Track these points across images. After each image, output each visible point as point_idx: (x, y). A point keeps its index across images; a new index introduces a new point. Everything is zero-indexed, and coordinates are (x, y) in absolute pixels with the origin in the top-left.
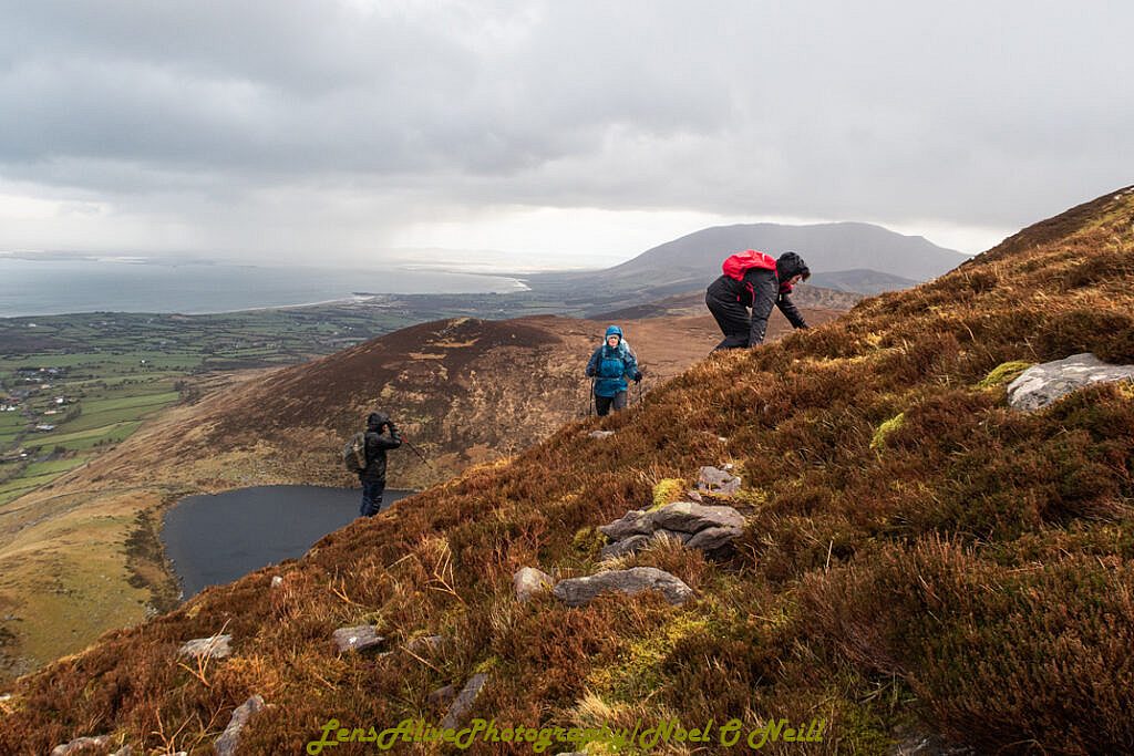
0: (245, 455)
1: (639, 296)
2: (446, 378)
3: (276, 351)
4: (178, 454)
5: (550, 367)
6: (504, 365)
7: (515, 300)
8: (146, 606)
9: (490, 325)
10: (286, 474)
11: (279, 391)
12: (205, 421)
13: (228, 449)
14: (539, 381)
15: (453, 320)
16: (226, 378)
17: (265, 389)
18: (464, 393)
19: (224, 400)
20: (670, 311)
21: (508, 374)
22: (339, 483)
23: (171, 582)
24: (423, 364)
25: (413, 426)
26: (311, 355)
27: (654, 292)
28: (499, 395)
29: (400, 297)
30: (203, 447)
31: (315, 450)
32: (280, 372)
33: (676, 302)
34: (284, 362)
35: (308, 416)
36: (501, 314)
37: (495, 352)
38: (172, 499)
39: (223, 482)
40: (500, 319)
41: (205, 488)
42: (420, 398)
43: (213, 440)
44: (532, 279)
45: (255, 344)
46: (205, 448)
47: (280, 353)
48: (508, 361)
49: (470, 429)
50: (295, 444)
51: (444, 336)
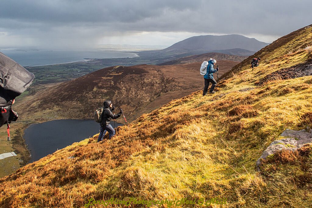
0: (50, 110)
1: (172, 58)
2: (113, 84)
3: (60, 77)
4: (29, 111)
5: (145, 80)
6: (131, 80)
7: (135, 60)
8: (19, 159)
9: (126, 68)
10: (64, 116)
11: (61, 90)
12: (37, 100)
13: (45, 109)
14: (142, 84)
15: (115, 66)
16: (44, 86)
17: (56, 90)
18: (119, 89)
19: (43, 93)
20: (181, 62)
21: (132, 83)
22: (81, 118)
23: (27, 152)
24: (106, 80)
25: (103, 100)
26: (71, 78)
27: (177, 56)
28: (130, 89)
29: (99, 60)
30: (36, 108)
31: (73, 108)
32: (61, 84)
33: (183, 59)
34: (63, 81)
35: (70, 98)
36: (130, 64)
37: (128, 76)
38: (27, 125)
39: (44, 119)
40: (130, 66)
41: (38, 122)
42: (105, 91)
43: (40, 106)
44: (139, 53)
45: (53, 75)
46: (37, 109)
47: (61, 78)
48: (132, 79)
49: (121, 100)
50: (66, 107)
51: (112, 72)
